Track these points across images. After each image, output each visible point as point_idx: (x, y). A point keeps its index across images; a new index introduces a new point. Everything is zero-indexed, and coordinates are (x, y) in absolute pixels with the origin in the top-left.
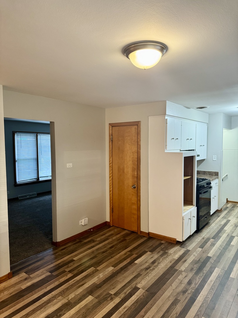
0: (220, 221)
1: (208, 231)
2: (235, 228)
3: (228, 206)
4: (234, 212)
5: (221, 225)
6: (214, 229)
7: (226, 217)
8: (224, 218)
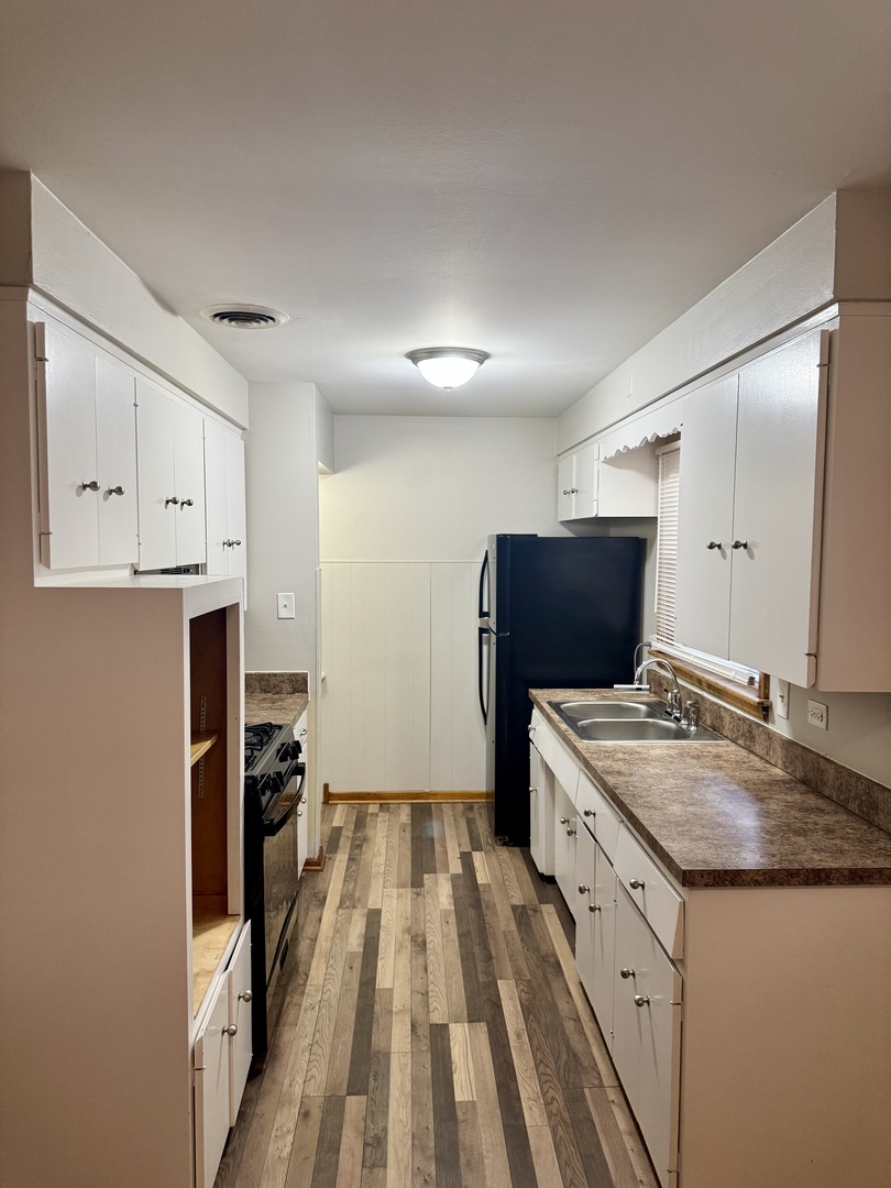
0: (340, 931)
1: (310, 1030)
2: (421, 961)
3: (336, 823)
4: (374, 856)
5: (352, 955)
6: (334, 1002)
7: (352, 896)
8: (348, 901)
